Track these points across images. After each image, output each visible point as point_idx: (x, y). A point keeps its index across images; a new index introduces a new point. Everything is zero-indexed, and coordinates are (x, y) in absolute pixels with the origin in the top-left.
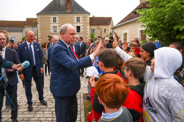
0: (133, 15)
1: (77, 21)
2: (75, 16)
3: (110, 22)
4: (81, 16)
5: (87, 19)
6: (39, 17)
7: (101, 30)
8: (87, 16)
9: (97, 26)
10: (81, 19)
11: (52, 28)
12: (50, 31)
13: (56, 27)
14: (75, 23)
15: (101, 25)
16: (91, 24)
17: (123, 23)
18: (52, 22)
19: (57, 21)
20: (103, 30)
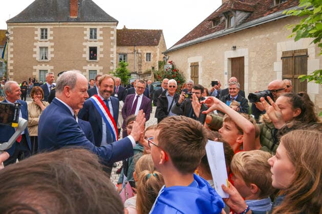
0: (210, 26)
1: (91, 37)
2: (88, 27)
3: (158, 39)
4: (98, 27)
5: (112, 32)
6: (12, 27)
7: (140, 56)
8: (112, 27)
9: (132, 47)
10: (99, 33)
11: (37, 50)
12: (34, 56)
13: (46, 48)
14: (87, 41)
15: (141, 45)
16: (119, 44)
17: (189, 42)
18: (38, 38)
19: (48, 35)
20: (145, 55)
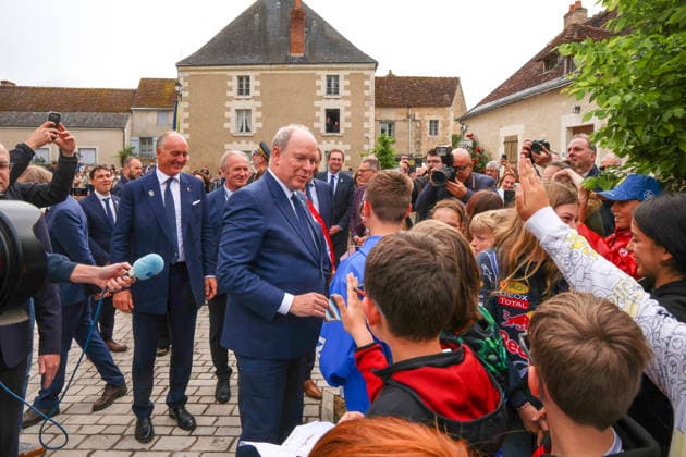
0: (540, 71)
1: (329, 92)
2: (322, 74)
3: (452, 94)
4: (342, 74)
5: (366, 83)
6: (187, 74)
7: (418, 125)
8: (366, 73)
9: (404, 110)
10: (343, 83)
11: (232, 115)
12: (226, 125)
13: (248, 111)
14: (321, 98)
15: (419, 106)
16: (381, 103)
17: (502, 100)
18: (234, 93)
19: (252, 88)
20: (428, 124)
